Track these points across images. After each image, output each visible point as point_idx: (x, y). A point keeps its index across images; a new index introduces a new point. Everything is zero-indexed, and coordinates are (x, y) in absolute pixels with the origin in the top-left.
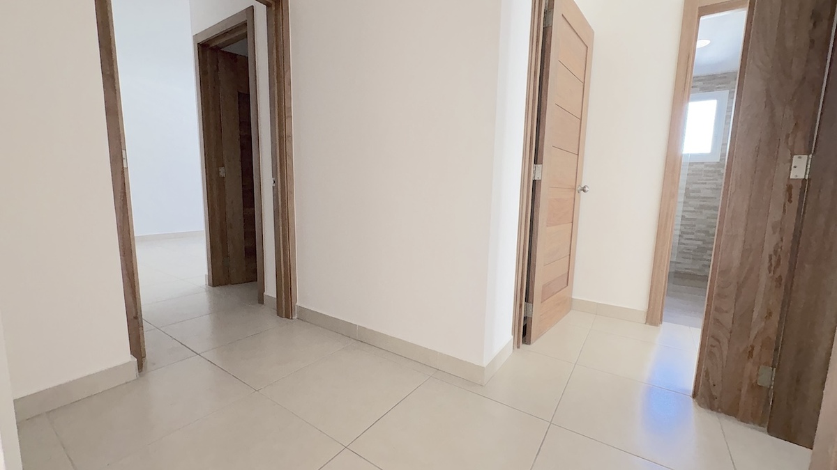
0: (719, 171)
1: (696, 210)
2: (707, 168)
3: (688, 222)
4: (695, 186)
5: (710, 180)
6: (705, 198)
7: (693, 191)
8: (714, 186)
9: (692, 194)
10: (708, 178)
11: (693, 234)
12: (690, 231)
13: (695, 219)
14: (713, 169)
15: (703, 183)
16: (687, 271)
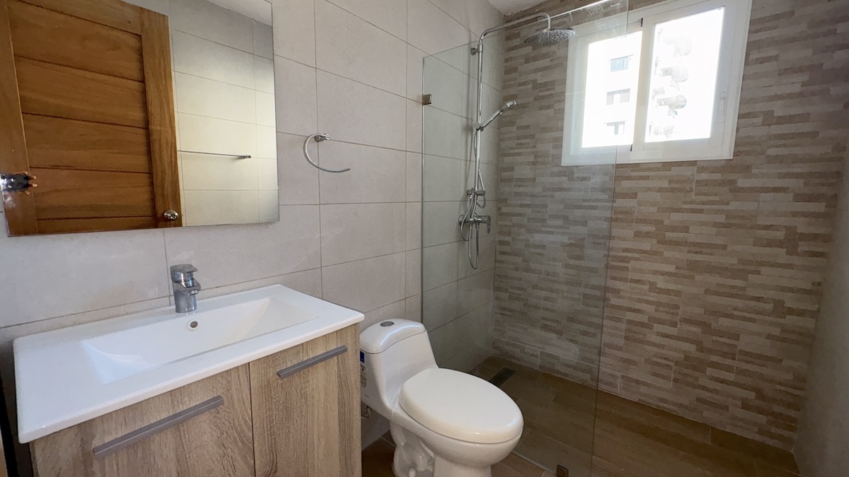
0: (733, 182)
1: (682, 272)
2: (704, 176)
3: (664, 298)
4: (676, 217)
5: (714, 203)
6: (698, 247)
7: (673, 229)
8: (721, 219)
9: (670, 235)
10: (704, 198)
11: (674, 325)
12: (667, 317)
13: (678, 293)
14: (717, 176)
15: (694, 211)
16: (661, 404)
